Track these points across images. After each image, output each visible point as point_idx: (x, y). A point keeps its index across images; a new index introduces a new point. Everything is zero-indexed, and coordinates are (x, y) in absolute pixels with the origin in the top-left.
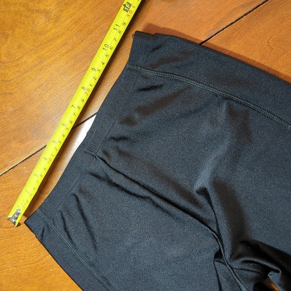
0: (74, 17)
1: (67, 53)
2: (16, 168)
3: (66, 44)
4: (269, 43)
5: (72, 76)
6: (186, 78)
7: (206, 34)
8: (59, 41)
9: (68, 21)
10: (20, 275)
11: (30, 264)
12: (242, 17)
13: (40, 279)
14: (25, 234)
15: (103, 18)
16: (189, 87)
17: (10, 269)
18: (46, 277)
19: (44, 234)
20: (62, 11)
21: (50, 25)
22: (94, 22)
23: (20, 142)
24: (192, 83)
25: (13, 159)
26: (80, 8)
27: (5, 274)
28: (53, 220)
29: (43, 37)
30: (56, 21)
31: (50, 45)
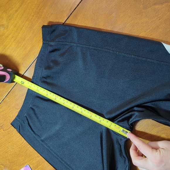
0: (14, 24)
1: (14, 41)
2: (4, 100)
3: (13, 37)
4: (93, 12)
5: (18, 51)
6: (69, 42)
7: (66, 16)
8: (10, 36)
9: (12, 27)
10: (16, 152)
11: (19, 146)
12: (79, 4)
13: (24, 153)
14: (14, 131)
15: (25, 21)
16: (71, 46)
17: (11, 151)
18: (27, 151)
19: (20, 128)
20: (9, 23)
21: (5, 31)
22: (22, 24)
23: (3, 87)
24: (72, 44)
25: (2, 96)
26: (15, 20)
27: (9, 154)
28: (23, 121)
29: (4, 36)
30: (7, 28)
31: (7, 39)
